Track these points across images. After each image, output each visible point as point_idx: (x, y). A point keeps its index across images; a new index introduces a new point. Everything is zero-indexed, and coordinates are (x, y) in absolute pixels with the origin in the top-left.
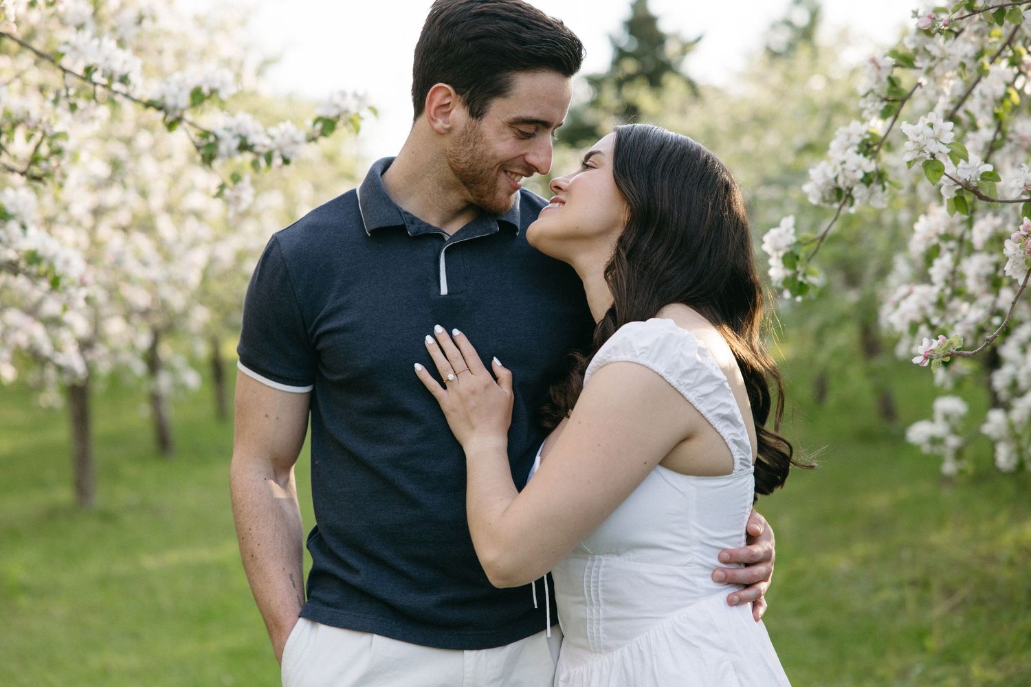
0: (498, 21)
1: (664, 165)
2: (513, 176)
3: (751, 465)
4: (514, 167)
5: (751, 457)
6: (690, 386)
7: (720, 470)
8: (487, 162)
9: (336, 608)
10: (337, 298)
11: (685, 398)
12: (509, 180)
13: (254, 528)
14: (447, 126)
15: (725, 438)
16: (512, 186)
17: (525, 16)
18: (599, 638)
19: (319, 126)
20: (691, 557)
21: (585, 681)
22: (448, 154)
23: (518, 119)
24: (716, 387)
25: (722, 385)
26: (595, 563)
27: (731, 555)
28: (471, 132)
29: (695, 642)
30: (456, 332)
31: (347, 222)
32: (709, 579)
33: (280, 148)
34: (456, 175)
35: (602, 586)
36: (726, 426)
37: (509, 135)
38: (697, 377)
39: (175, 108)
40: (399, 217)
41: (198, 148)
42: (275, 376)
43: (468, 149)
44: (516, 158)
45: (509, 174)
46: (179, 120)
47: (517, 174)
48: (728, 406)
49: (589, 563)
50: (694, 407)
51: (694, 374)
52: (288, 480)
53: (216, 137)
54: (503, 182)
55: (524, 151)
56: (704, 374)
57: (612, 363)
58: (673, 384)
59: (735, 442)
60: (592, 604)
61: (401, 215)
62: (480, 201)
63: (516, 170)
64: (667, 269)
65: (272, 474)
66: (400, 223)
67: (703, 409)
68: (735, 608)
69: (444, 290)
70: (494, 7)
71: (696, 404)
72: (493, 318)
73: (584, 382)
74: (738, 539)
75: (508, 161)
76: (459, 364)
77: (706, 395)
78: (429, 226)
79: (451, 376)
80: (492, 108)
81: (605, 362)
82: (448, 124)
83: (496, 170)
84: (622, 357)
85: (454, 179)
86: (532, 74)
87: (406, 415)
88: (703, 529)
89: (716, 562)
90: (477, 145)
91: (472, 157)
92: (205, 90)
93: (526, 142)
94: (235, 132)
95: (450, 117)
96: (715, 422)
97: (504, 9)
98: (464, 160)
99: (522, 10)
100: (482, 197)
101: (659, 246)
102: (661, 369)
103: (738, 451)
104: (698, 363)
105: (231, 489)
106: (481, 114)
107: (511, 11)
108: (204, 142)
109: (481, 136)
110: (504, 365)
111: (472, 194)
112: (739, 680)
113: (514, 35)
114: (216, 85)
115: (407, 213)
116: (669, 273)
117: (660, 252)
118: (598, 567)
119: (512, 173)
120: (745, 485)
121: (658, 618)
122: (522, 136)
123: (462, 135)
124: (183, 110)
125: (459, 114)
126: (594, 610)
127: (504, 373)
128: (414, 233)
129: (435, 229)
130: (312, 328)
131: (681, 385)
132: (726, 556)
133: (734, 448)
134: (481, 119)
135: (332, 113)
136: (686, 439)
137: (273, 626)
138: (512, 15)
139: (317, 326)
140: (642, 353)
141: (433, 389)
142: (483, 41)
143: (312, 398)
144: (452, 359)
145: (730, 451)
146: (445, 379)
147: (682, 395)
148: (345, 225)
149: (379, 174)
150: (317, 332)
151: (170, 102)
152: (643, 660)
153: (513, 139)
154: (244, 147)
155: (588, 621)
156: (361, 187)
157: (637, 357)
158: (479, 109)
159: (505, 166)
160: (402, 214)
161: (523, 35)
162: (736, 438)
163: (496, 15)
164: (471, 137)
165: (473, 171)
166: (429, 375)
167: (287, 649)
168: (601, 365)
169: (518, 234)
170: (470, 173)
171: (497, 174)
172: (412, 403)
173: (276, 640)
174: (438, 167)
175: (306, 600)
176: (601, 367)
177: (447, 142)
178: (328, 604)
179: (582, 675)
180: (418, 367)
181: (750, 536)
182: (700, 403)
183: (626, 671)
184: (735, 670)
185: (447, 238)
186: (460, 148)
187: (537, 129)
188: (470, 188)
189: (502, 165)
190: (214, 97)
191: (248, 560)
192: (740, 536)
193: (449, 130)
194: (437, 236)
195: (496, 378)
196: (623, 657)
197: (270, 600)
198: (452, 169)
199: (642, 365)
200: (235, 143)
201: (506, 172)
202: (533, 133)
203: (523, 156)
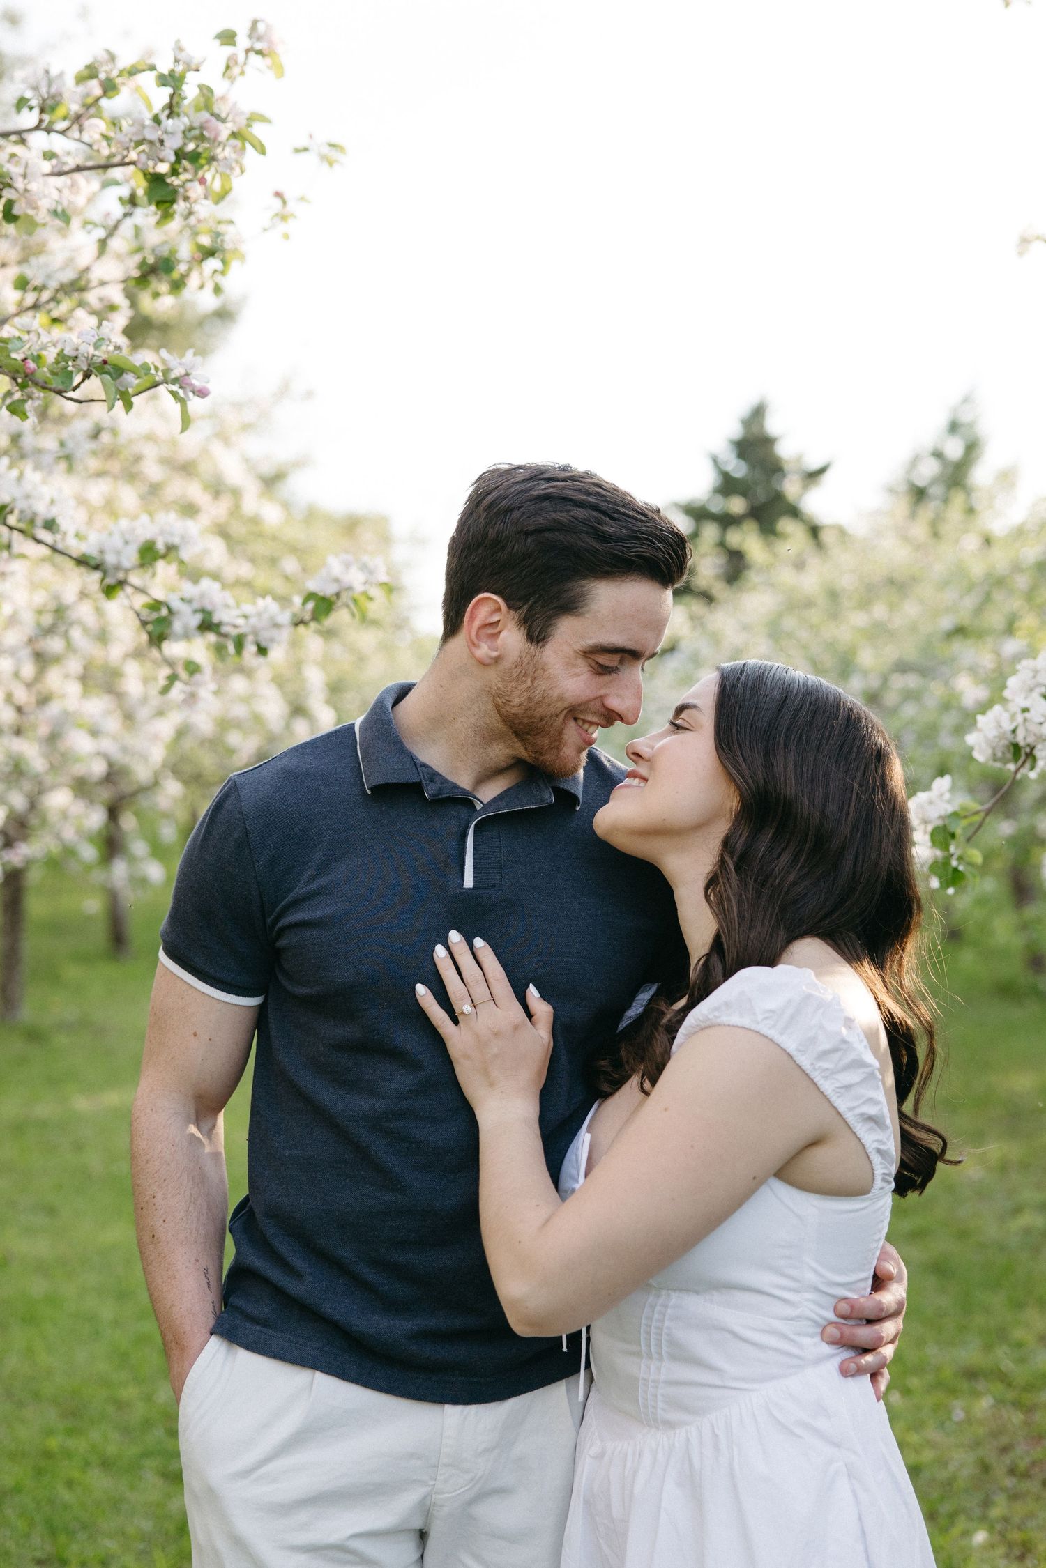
0: (570, 508)
1: (788, 729)
2: (586, 726)
3: (892, 1180)
4: (588, 713)
5: (893, 1169)
6: (827, 1073)
7: (855, 1190)
8: (549, 705)
9: (265, 1326)
10: (314, 878)
11: (819, 1089)
12: (581, 731)
13: (159, 1196)
14: (494, 654)
15: (866, 1147)
16: (584, 741)
17: (606, 501)
18: (655, 1408)
19: (310, 605)
20: (801, 1309)
21: (629, 1464)
22: (493, 692)
23: (596, 647)
24: (863, 1076)
25: (872, 1075)
26: (661, 1301)
27: (852, 1307)
28: (528, 663)
29: (798, 1431)
30: (479, 942)
31: (338, 770)
32: (818, 1339)
33: (255, 632)
34: (504, 721)
35: (668, 1335)
36: (870, 1129)
37: (582, 668)
38: (840, 1060)
39: (118, 568)
40: (415, 771)
41: (144, 623)
42: (214, 979)
43: (524, 686)
44: (590, 701)
45: (580, 723)
46: (122, 583)
47: (591, 723)
48: (876, 1102)
49: (651, 1299)
50: (830, 1102)
51: (837, 1056)
52: (214, 1127)
53: (170, 609)
54: (571, 733)
55: (603, 692)
56: (851, 1056)
57: (719, 1025)
58: (803, 1068)
59: (879, 1151)
60: (650, 1356)
61: (417, 769)
62: (537, 759)
63: (590, 718)
64: (794, 884)
65: (193, 1117)
66: (415, 779)
67: (842, 1105)
68: (850, 1379)
69: (469, 882)
70: (564, 487)
71: (833, 1099)
72: (534, 928)
73: (674, 1048)
74: (862, 1285)
75: (579, 705)
76: (480, 991)
77: (848, 1087)
78: (455, 787)
79: (467, 1008)
80: (559, 631)
81: (708, 1023)
82: (497, 651)
83: (562, 716)
84: (735, 1019)
85: (500, 726)
86: (618, 583)
87: (396, 1055)
88: (820, 1269)
89: (831, 1316)
90: (536, 683)
91: (530, 699)
92: (160, 546)
93: (607, 678)
94: (196, 605)
95: (499, 641)
96: (856, 1124)
97: (579, 490)
98: (516, 701)
99: (603, 492)
100: (541, 754)
101: (784, 850)
102: (790, 1044)
103: (881, 1163)
104: (844, 1041)
105: (132, 1135)
106: (544, 639)
107: (589, 494)
108: (155, 616)
109: (542, 668)
110: (544, 996)
111: (526, 749)
112: (854, 1492)
113: (592, 527)
114: (176, 540)
115: (424, 765)
116: (799, 889)
117: (785, 859)
118: (666, 1307)
119: (585, 721)
120: (883, 1209)
121: (745, 1390)
122: (600, 670)
123: (516, 667)
124: (127, 571)
125: (512, 638)
126: (652, 1366)
127: (543, 1009)
128: (432, 795)
129: (464, 791)
130: (273, 917)
131: (815, 1070)
132: (844, 1308)
133: (876, 1159)
134: (543, 646)
135: (329, 590)
136: (814, 1143)
137: (173, 1344)
138: (590, 499)
139: (280, 916)
140: (766, 1018)
141: (439, 1023)
142: (547, 535)
143: (262, 1011)
144: (472, 984)
145: (871, 1164)
146: (457, 1011)
147: (815, 1084)
148: (336, 774)
149: (390, 706)
150: (280, 924)
151: (110, 559)
152: (717, 1448)
153: (589, 673)
154: (207, 625)
155: (641, 1382)
156: (362, 722)
157: (758, 1023)
158: (540, 632)
159: (574, 712)
160: (418, 766)
161: (606, 528)
162: (882, 1147)
163: (567, 500)
164: (528, 671)
165: (530, 717)
166: (436, 1003)
167: (189, 1382)
168: (703, 1025)
169: (578, 808)
170: (526, 721)
171: (564, 723)
172: (407, 1040)
173: (176, 1365)
174: (477, 710)
175: (223, 1309)
176: (702, 1029)
177: (492, 676)
178: (254, 1320)
179: (626, 1455)
180: (421, 989)
181: (878, 1278)
182: (839, 1097)
183: (690, 1461)
184: (849, 1476)
185: (479, 806)
186: (513, 684)
187: (621, 662)
188: (523, 741)
189: (571, 711)
190: (172, 555)
191: (146, 1241)
192: (866, 1279)
193: (497, 660)
194: (464, 801)
195: (529, 1015)
196: (688, 1440)
197: (173, 1305)
198: (499, 712)
199: (764, 1035)
200: (196, 620)
201: (576, 719)
202: (616, 667)
203: (602, 697)
